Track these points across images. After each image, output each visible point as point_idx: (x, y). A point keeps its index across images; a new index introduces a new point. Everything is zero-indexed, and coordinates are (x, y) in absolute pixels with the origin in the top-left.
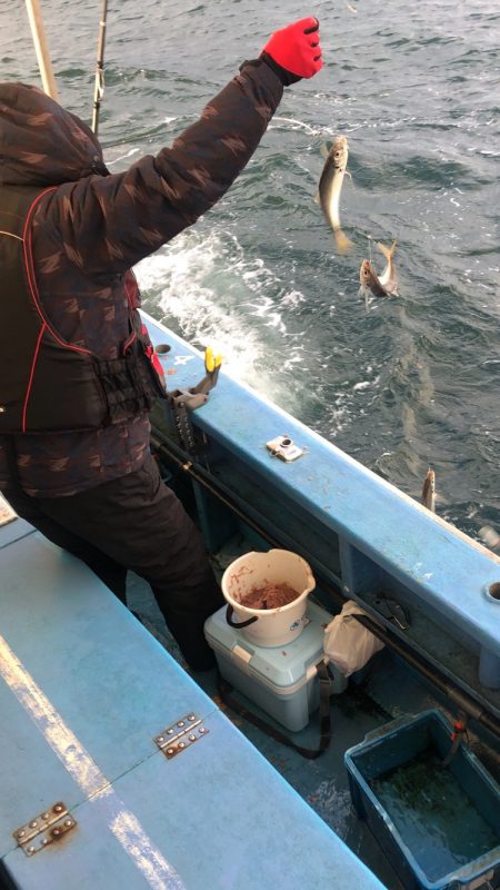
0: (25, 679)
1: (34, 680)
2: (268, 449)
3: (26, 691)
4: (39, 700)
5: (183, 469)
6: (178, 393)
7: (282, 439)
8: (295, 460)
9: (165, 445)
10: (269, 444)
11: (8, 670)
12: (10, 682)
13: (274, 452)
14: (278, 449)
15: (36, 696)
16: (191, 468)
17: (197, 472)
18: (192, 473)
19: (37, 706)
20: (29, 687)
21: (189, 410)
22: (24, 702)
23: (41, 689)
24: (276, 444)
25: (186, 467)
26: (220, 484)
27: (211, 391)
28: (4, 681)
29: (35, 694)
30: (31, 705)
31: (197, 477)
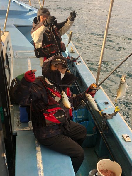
0: (41, 167)
1: (43, 168)
2: (122, 136)
3: (40, 169)
4: (42, 173)
5: (100, 133)
6: (105, 114)
7: (127, 135)
8: (128, 142)
9: (98, 125)
10: (123, 135)
11: (39, 162)
12: (38, 165)
13: (123, 138)
14: (125, 137)
15: (42, 172)
16: (102, 133)
17: (103, 135)
18: (102, 135)
19: (41, 174)
20: (41, 169)
21: (107, 119)
22: (39, 172)
23: (44, 171)
24: (125, 136)
25: (101, 133)
26: (107, 140)
27: (114, 117)
28: (37, 165)
29: (41, 171)
30: (39, 173)
31: (103, 136)
